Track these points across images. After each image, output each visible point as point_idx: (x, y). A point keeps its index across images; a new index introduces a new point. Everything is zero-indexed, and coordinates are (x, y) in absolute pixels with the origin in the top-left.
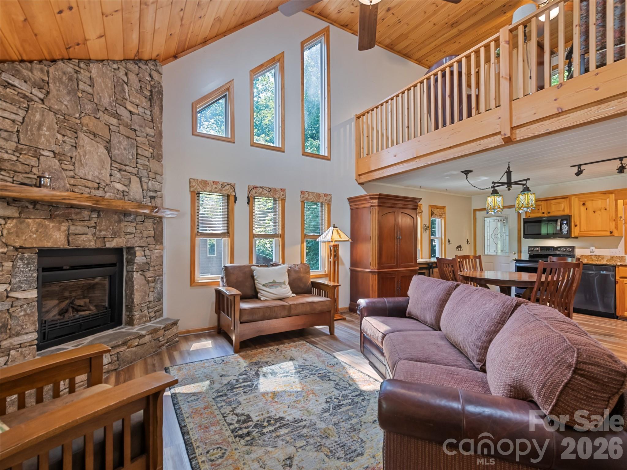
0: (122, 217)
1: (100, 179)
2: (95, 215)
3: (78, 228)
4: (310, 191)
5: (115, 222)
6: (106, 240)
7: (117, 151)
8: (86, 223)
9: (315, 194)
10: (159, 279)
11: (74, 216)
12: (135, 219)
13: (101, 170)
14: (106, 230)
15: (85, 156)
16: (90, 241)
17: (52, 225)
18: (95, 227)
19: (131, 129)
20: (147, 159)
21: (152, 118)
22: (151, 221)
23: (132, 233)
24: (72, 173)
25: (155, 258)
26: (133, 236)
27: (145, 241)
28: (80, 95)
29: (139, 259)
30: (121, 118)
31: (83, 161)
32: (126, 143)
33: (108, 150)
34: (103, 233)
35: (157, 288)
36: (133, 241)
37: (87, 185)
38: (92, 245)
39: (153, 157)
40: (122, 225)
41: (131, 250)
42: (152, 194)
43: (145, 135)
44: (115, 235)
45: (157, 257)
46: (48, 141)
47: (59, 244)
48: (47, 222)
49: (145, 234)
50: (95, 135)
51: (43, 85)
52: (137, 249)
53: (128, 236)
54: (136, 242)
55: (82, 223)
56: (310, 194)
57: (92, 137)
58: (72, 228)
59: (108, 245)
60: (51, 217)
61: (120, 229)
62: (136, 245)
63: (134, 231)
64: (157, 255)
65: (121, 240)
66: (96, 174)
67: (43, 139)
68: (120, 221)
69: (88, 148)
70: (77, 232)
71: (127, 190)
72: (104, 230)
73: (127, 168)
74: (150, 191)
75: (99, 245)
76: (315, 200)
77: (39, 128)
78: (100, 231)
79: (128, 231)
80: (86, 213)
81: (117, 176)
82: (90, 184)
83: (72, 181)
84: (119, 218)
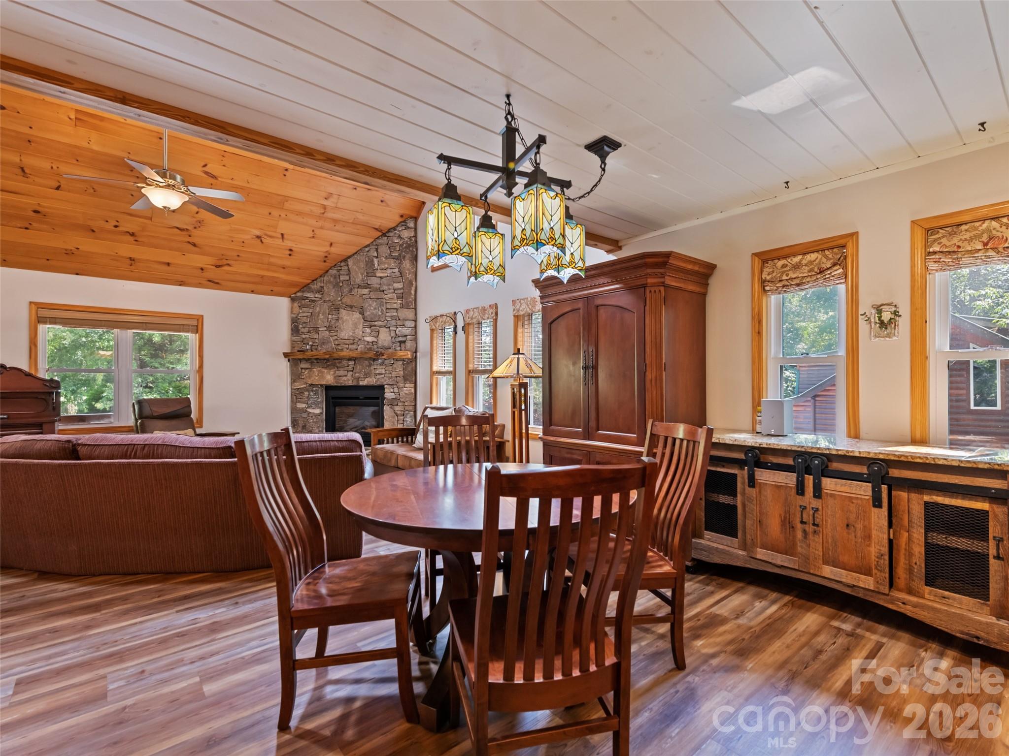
0: (372, 362)
1: (353, 337)
2: (352, 363)
3: (341, 372)
4: (522, 298)
5: (367, 366)
6: (360, 379)
7: (368, 313)
8: (345, 369)
9: (529, 299)
10: (408, 413)
11: (338, 365)
12: (383, 363)
13: (354, 330)
14: (359, 373)
15: (343, 324)
16: (349, 380)
17: (326, 371)
18: (353, 371)
19: (380, 291)
20: (395, 311)
21: (401, 273)
22: (401, 362)
23: (382, 374)
24: (336, 337)
25: (404, 395)
26: (383, 376)
27: (394, 380)
28: (341, 284)
29: (389, 394)
30: (371, 286)
31: (342, 327)
32: (375, 304)
33: (362, 313)
34: (357, 375)
35: (407, 421)
36: (383, 380)
37: (346, 343)
38: (350, 383)
39: (402, 307)
40: (372, 368)
41: (381, 388)
42: (401, 339)
43: (393, 291)
44: (367, 375)
45: (406, 394)
46: (323, 322)
47: (330, 382)
48: (323, 370)
49: (394, 374)
50: (351, 307)
51: (320, 291)
52: (386, 386)
53: (378, 377)
54: (386, 381)
55: (343, 369)
56: (522, 301)
57: (349, 309)
58: (337, 372)
59: (361, 383)
60: (327, 367)
61: (371, 371)
62: (385, 383)
63: (384, 372)
64: (407, 392)
65: (371, 380)
66: (351, 334)
67: (320, 321)
68: (370, 365)
69: (345, 318)
70: (340, 374)
71: (376, 340)
72: (357, 373)
73: (376, 323)
74: (399, 337)
75: (355, 384)
76: (528, 309)
77: (318, 316)
78: (355, 373)
79: (377, 372)
80: (345, 362)
81: (367, 331)
82: (347, 342)
83: (336, 342)
84: (369, 362)
